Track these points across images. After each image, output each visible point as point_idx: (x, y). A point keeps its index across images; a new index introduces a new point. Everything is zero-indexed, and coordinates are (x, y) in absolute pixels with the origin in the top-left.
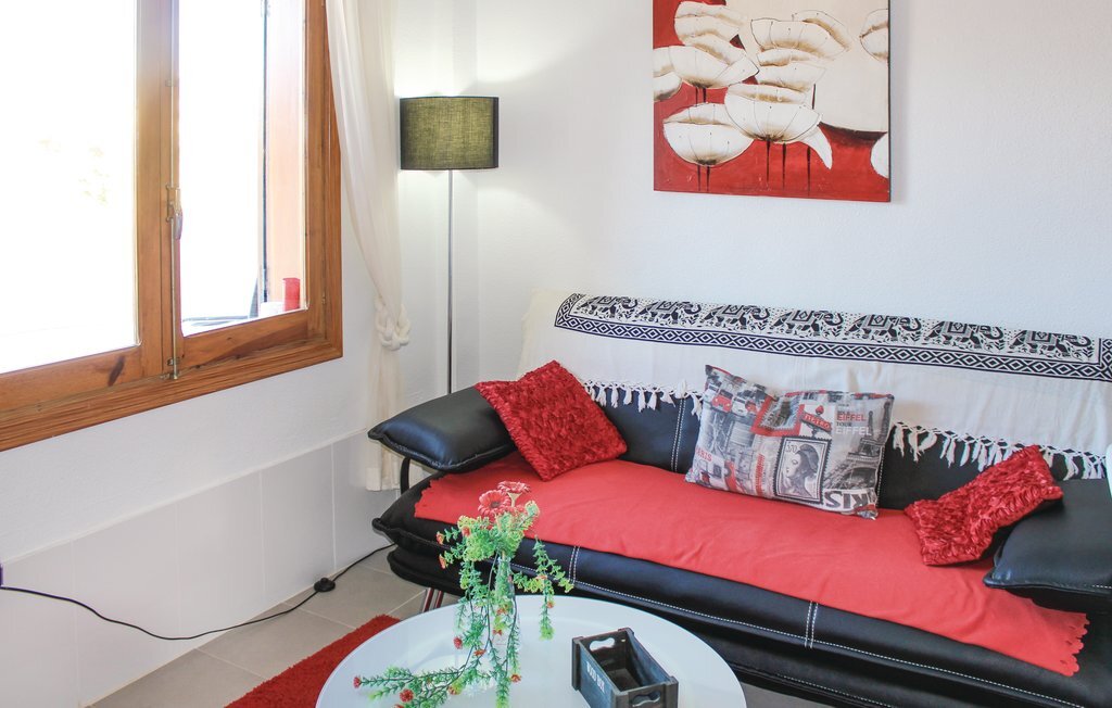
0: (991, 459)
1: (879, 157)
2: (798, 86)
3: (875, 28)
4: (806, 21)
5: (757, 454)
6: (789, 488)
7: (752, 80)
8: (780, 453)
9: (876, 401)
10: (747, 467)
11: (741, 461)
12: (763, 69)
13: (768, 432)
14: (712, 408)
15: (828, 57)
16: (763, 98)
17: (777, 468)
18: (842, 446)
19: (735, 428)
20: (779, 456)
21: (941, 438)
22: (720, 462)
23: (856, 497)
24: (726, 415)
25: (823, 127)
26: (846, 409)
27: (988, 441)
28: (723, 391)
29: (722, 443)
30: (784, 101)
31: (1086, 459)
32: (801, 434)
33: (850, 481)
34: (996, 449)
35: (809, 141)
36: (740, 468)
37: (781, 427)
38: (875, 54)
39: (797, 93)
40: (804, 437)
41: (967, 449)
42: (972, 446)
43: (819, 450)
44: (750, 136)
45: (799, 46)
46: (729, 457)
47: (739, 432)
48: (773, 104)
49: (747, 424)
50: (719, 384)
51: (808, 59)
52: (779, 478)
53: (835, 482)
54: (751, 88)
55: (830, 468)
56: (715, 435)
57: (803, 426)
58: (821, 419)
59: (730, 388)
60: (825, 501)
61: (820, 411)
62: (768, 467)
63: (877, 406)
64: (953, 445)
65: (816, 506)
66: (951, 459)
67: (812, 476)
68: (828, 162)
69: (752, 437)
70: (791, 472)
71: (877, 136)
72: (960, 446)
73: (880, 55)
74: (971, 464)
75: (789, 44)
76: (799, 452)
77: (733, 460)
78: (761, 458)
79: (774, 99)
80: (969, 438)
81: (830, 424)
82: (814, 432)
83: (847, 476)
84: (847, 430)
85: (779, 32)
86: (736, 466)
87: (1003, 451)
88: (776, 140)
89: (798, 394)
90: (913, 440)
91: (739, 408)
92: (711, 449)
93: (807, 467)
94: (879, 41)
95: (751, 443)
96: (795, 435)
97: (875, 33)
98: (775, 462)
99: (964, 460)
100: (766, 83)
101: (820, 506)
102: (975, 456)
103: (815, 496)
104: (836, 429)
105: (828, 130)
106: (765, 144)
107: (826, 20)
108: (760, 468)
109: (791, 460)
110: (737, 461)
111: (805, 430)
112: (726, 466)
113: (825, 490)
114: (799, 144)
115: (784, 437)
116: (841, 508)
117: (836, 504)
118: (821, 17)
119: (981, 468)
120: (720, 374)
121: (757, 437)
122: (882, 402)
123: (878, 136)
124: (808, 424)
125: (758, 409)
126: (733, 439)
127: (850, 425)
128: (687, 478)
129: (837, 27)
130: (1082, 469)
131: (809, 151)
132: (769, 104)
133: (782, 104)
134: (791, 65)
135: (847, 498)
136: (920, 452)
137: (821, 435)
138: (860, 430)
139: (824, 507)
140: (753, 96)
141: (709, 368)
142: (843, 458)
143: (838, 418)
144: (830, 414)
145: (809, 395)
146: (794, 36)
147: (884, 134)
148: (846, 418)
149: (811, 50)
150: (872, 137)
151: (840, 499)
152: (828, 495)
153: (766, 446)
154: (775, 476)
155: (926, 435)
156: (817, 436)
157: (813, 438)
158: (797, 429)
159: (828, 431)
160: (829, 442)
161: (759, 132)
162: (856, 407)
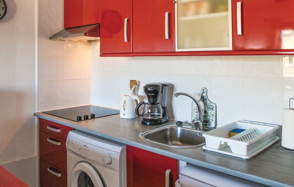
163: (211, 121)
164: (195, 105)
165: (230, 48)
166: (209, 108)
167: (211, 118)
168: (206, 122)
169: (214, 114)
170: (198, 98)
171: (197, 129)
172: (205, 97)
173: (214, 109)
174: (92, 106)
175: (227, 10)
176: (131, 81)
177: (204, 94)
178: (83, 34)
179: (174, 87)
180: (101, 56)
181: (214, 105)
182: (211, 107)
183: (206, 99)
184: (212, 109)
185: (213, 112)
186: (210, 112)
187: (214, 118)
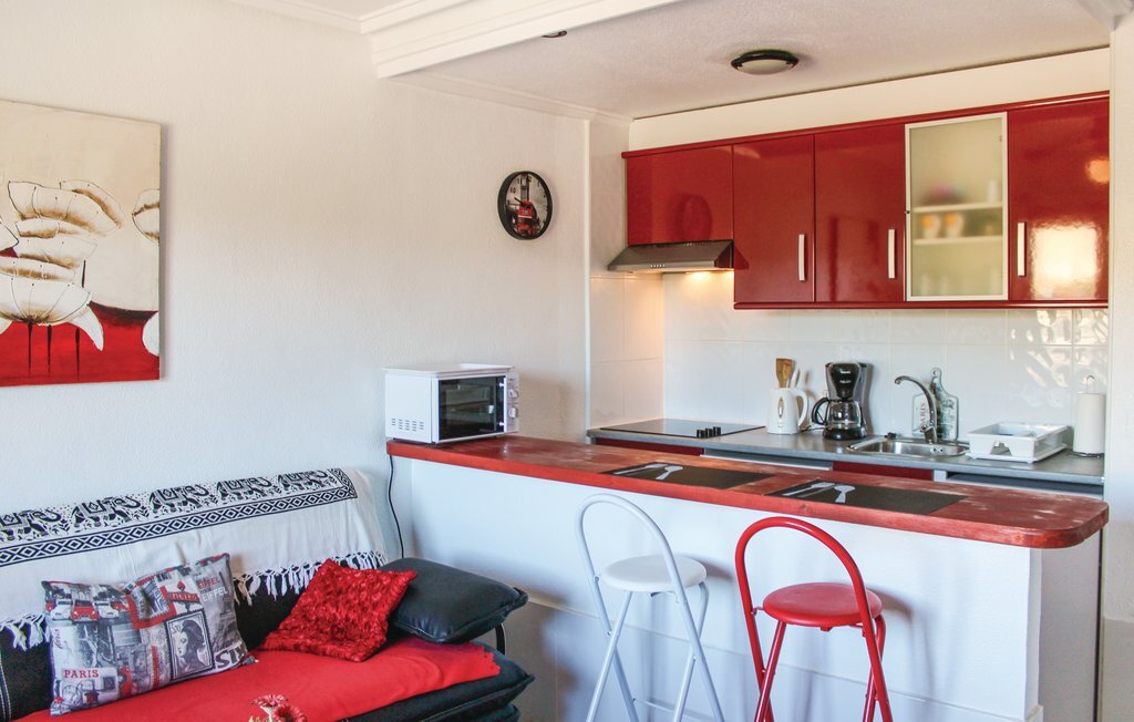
0: (301, 582)
1: (150, 336)
2: (67, 262)
3: (147, 207)
4: (75, 191)
5: (149, 647)
6: (185, 666)
7: (10, 252)
8: (168, 637)
9: (219, 562)
10: (144, 663)
11: (135, 661)
12: (22, 240)
13: (148, 623)
14: (74, 623)
15: (99, 233)
16: (24, 273)
17: (170, 653)
18: (212, 610)
19: (114, 632)
20: (168, 641)
21: (263, 578)
22: (110, 671)
23: (237, 649)
24: (97, 623)
25: (93, 306)
26: (200, 577)
27: (297, 568)
28: (77, 601)
29: (107, 653)
30: (49, 277)
31: (359, 558)
32: (178, 613)
33: (229, 639)
34: (303, 573)
35: (77, 322)
36: (136, 668)
37: (154, 614)
38: (147, 234)
39: (65, 269)
40: (181, 615)
41: (284, 579)
42: (287, 576)
43: (198, 621)
44: (6, 316)
45: (67, 218)
46: (120, 663)
47: (120, 635)
48: (36, 281)
49: (126, 622)
50: (69, 596)
51: (76, 233)
52: (175, 661)
53: (220, 644)
54: (8, 262)
55: (213, 633)
56: (94, 648)
57: (176, 605)
58: (187, 594)
59: (82, 596)
60: (217, 664)
61: (181, 586)
62: (163, 655)
63: (220, 566)
64: (273, 580)
65: (209, 672)
66: (275, 593)
67: (202, 647)
68: (99, 343)
69: (138, 633)
70: (183, 651)
71: (148, 315)
72: (278, 579)
73: (152, 235)
74: (291, 590)
75: (55, 214)
76: (183, 630)
77: (126, 663)
78: (154, 650)
79: (37, 275)
80: (285, 570)
81: (196, 595)
82: (187, 607)
83: (225, 635)
84: (209, 594)
85: (43, 200)
86: (131, 667)
87: (308, 572)
88: (40, 322)
89: (151, 579)
90: (243, 589)
91: (106, 611)
92: (95, 662)
93: (194, 641)
94: (151, 220)
95: (139, 640)
96: (172, 615)
97: (146, 212)
98: (167, 650)
99: (284, 590)
100: (27, 257)
101: (213, 671)
102: (291, 583)
103: (208, 664)
104: (203, 598)
105: (100, 311)
106: (26, 326)
107: (97, 193)
108: (156, 659)
109: (180, 639)
110: (130, 661)
111: (180, 608)
112: (119, 673)
113: (216, 654)
114: (68, 325)
115: (165, 622)
116: (231, 665)
117: (226, 662)
118: (92, 189)
119: (297, 591)
120: (61, 586)
121: (142, 631)
122: (223, 561)
123: (150, 314)
124: (179, 601)
125: (127, 605)
126: (117, 643)
127: (210, 590)
128: (52, 713)
129: (109, 202)
130: (359, 566)
131: (78, 333)
132: (30, 281)
133: (47, 281)
134: (59, 237)
135: (232, 653)
136: (252, 596)
137: (194, 607)
138: (219, 591)
139: (217, 670)
140: (11, 271)
141: (46, 584)
142: (218, 620)
143: (199, 587)
144: (191, 587)
145: (163, 576)
146: (62, 206)
147: (155, 312)
148: (205, 584)
149: (82, 224)
150: (142, 317)
151: (227, 657)
152: (218, 657)
153: (153, 636)
154: (171, 662)
155: (251, 580)
156: (191, 610)
157: (189, 613)
158: (173, 609)
159: (198, 601)
160: (202, 610)
161: (17, 312)
162: (206, 572)
163: (948, 428)
164: (924, 398)
165: (1005, 297)
166: (946, 406)
167: (949, 423)
168: (941, 430)
169: (955, 415)
170: (927, 387)
171: (927, 442)
172: (937, 386)
173: (955, 406)
174: (667, 420)
175: (1001, 233)
176: (778, 360)
177: (936, 381)
178: (713, 263)
179: (875, 371)
180: (736, 307)
181: (954, 400)
182: (949, 403)
183: (939, 389)
184: (951, 406)
185: (953, 412)
186: (946, 412)
187: (954, 423)
